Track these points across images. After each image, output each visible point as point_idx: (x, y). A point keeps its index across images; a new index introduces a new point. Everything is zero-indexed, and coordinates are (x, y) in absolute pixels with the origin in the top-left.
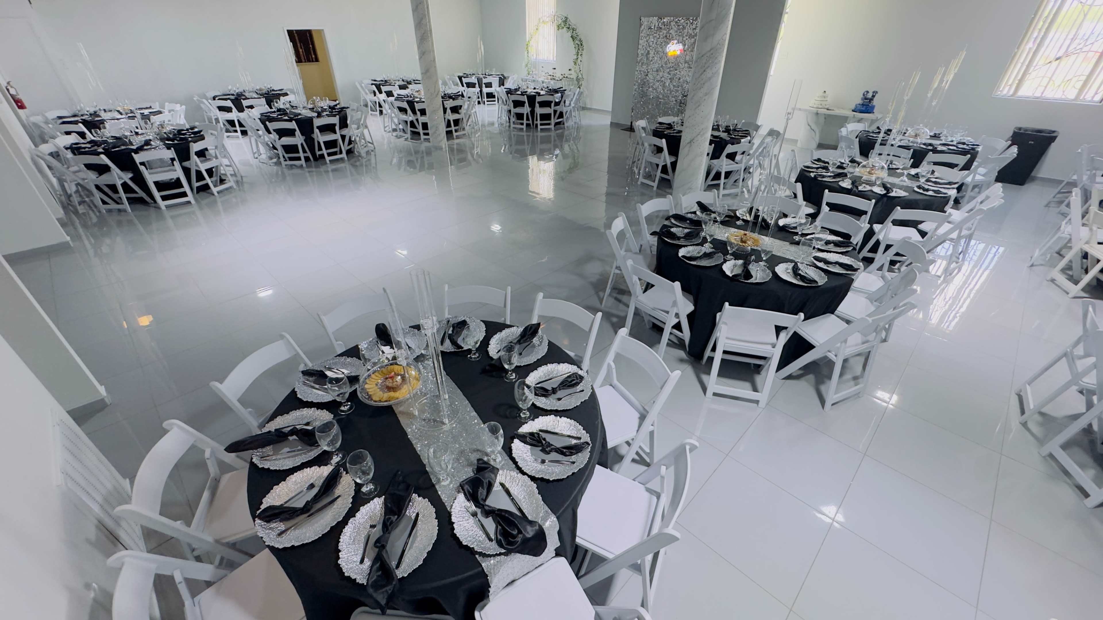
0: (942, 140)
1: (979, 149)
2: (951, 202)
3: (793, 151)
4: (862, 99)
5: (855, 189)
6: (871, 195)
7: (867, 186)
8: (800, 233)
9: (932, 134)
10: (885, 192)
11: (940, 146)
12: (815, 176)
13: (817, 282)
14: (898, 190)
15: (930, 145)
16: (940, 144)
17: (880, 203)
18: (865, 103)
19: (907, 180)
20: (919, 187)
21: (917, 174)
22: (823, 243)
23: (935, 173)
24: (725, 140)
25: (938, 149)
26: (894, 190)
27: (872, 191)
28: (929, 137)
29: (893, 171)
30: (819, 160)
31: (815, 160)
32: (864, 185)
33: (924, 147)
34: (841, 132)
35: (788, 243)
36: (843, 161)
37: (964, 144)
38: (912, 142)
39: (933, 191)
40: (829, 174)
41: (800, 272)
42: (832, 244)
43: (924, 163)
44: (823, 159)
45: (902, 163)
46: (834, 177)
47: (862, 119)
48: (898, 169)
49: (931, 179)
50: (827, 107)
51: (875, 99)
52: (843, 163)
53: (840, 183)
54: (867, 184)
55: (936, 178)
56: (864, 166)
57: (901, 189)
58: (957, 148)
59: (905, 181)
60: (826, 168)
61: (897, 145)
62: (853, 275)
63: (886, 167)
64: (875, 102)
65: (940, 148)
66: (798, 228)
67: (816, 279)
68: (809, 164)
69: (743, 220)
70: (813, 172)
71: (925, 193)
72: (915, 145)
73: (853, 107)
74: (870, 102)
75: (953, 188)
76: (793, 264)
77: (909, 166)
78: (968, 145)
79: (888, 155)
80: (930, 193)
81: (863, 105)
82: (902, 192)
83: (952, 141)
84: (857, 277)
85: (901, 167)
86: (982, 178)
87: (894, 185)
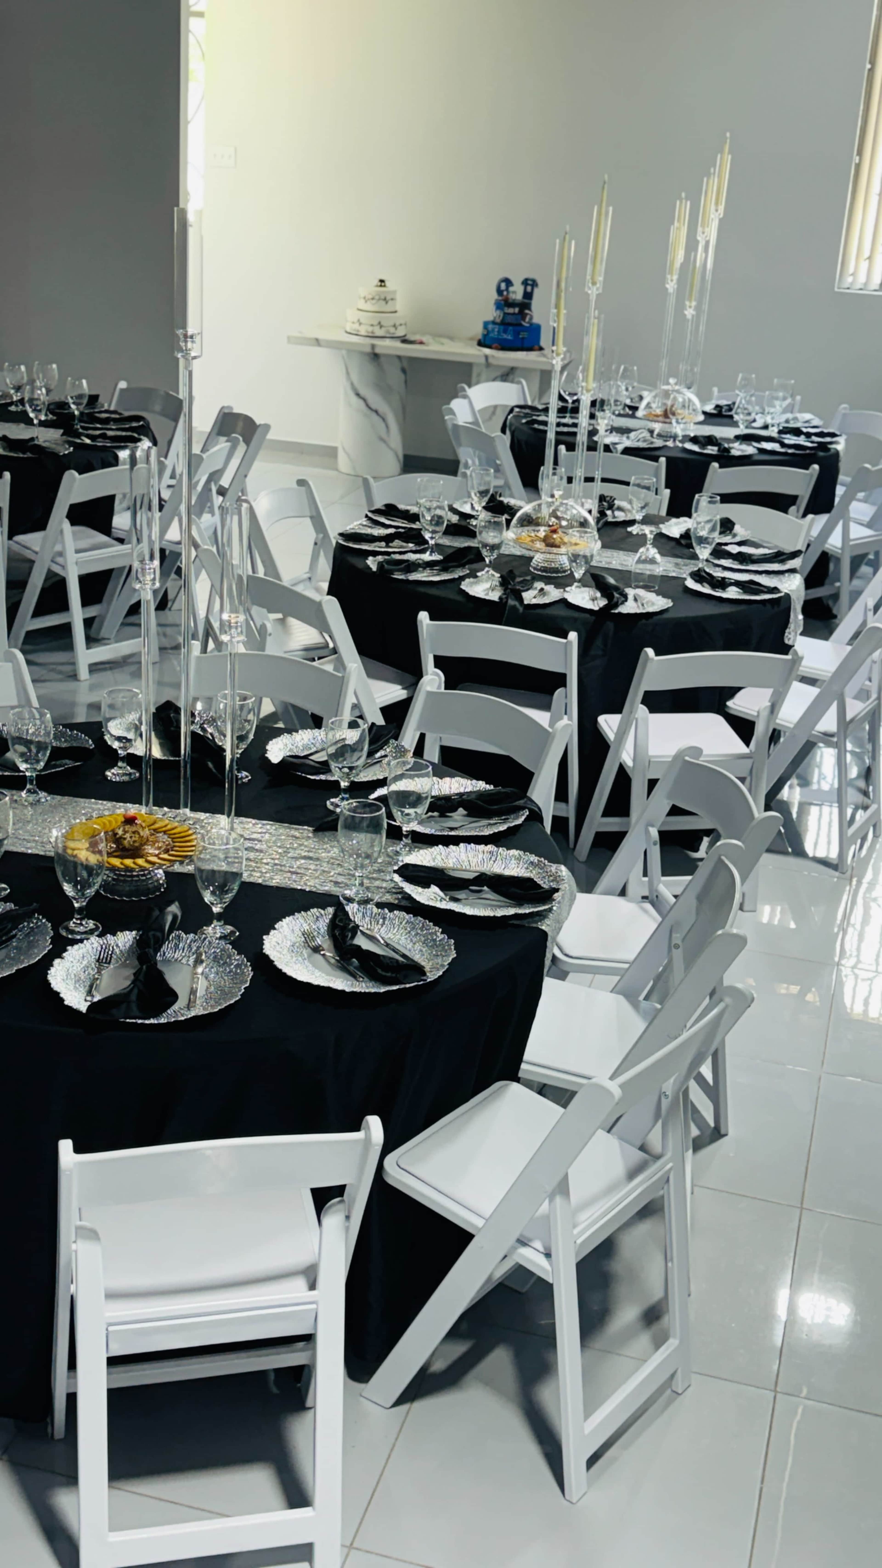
0: (735, 424)
1: (840, 445)
2: (797, 617)
3: (301, 483)
4: (499, 306)
5: (512, 602)
6: (564, 618)
7: (550, 588)
8: (344, 784)
9: (709, 408)
10: (603, 602)
11: (736, 445)
12: (380, 565)
13: (419, 970)
14: (641, 592)
15: (711, 440)
16: (737, 438)
17: (599, 642)
18: (509, 319)
19: (658, 557)
20: (698, 576)
21: (687, 535)
22: (421, 809)
23: (737, 529)
24: (54, 455)
25: (735, 452)
26: (630, 592)
27: (564, 602)
28: (701, 418)
29: (620, 531)
30: (390, 510)
31: (377, 512)
32: (539, 585)
33: (696, 448)
34: (452, 412)
35: (307, 831)
36: (466, 509)
37: (797, 432)
38: (660, 435)
39: (737, 584)
40: (427, 557)
41: (361, 941)
42: (461, 811)
43: (702, 500)
44: (402, 507)
45: (637, 505)
46: (443, 566)
47: (512, 370)
48: (632, 522)
49: (729, 548)
50: (400, 332)
51: (535, 303)
52: (471, 517)
53: (465, 586)
54: (548, 580)
55: (740, 544)
56: (528, 521)
57: (647, 588)
58: (783, 445)
59: (652, 561)
60: (416, 537)
61: (620, 448)
62: (541, 916)
63: (591, 520)
64: (538, 313)
65: (739, 449)
66: (333, 765)
67: (417, 958)
68: (357, 524)
69: (133, 760)
70: (375, 554)
71: (718, 593)
72: (670, 444)
73: (478, 331)
74: (522, 315)
75: (793, 571)
76: (331, 910)
77: (663, 512)
78: (808, 435)
79: (589, 480)
80: (732, 593)
81: (504, 324)
82: (651, 596)
83: (766, 427)
84: (559, 924)
85: (639, 517)
86: (868, 532)
87: (627, 577)
